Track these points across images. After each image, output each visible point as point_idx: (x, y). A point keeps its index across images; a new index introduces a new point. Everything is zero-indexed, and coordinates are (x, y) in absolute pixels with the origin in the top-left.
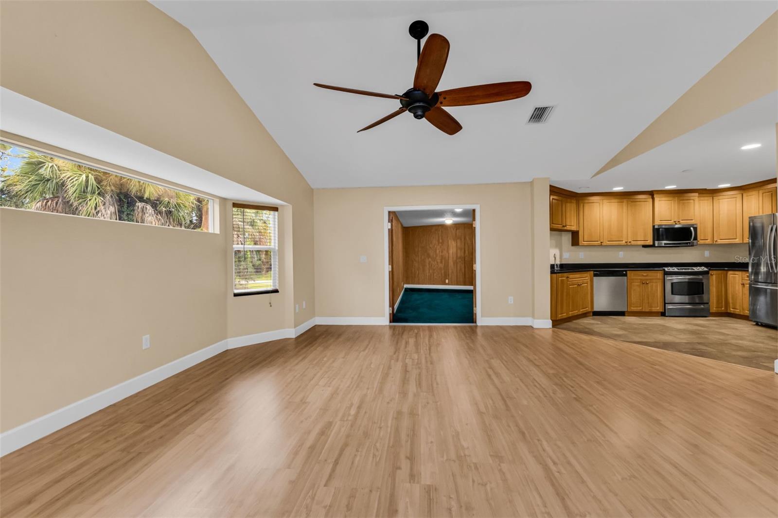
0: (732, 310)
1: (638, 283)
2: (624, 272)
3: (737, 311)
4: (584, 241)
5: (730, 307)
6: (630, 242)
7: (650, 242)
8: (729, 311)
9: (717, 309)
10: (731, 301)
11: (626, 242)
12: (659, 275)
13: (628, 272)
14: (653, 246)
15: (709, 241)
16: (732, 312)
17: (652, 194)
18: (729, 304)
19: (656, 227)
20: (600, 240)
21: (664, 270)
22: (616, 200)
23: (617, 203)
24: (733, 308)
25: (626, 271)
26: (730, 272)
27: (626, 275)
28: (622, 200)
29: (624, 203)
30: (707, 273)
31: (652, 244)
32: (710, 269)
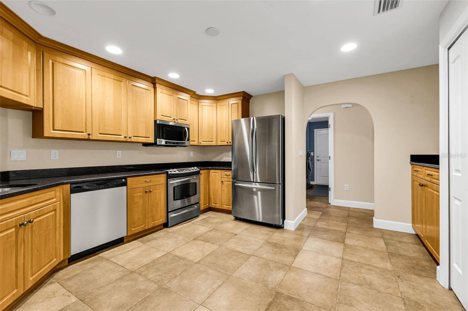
0: (213, 205)
1: (140, 192)
2: (123, 180)
3: (218, 206)
4: (54, 130)
5: (211, 202)
6: (130, 138)
7: (151, 140)
8: (211, 206)
9: (204, 206)
10: (212, 197)
11: (125, 137)
12: (161, 179)
13: (128, 179)
14: (154, 144)
15: (196, 143)
16: (213, 207)
17: (153, 81)
18: (211, 199)
19: (158, 122)
20: (86, 130)
21: (167, 173)
22: (112, 76)
23: (112, 80)
24: (214, 203)
25: (125, 178)
26: (212, 171)
27: (125, 184)
28: (120, 79)
29: (123, 84)
30: (197, 173)
31: (153, 142)
32: (200, 169)
